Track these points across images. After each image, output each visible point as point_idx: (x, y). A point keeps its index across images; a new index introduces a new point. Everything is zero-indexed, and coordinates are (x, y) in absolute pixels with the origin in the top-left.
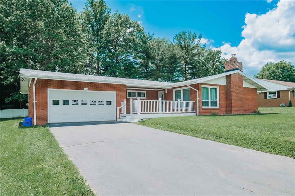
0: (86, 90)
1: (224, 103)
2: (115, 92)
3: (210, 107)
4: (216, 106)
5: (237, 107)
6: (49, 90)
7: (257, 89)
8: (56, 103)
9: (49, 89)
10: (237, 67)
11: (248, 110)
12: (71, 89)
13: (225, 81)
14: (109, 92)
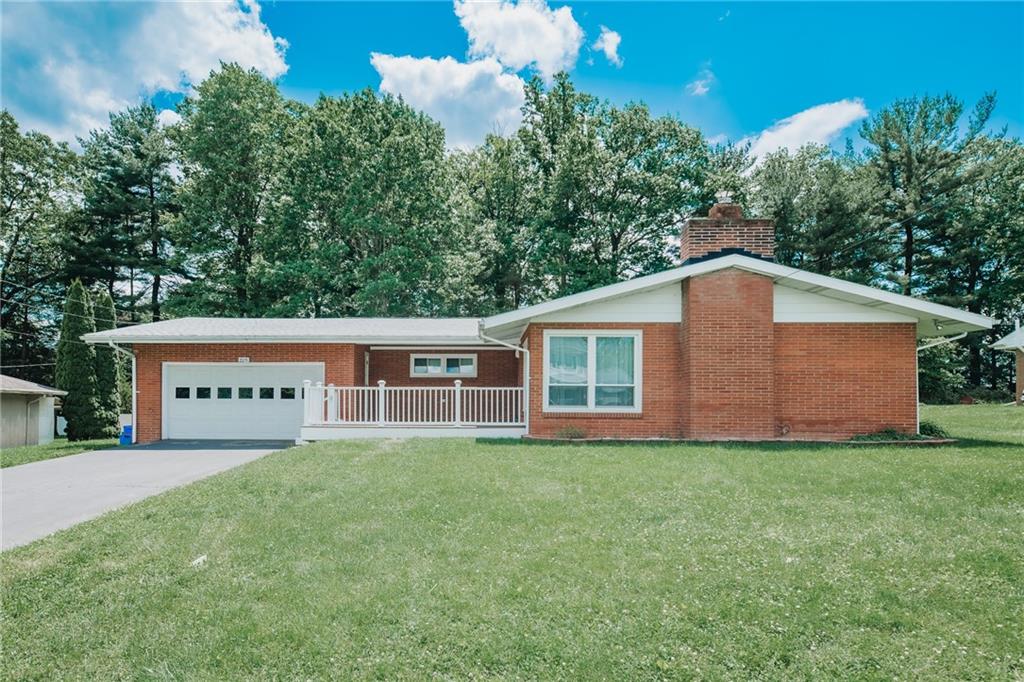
0: (244, 361)
1: (667, 394)
2: (323, 364)
3: (592, 408)
4: (631, 403)
5: (727, 408)
6: (169, 366)
7: (914, 324)
8: (182, 393)
9: (164, 364)
10: (732, 244)
11: (837, 422)
12: (209, 360)
13: (680, 306)
14: (292, 364)
